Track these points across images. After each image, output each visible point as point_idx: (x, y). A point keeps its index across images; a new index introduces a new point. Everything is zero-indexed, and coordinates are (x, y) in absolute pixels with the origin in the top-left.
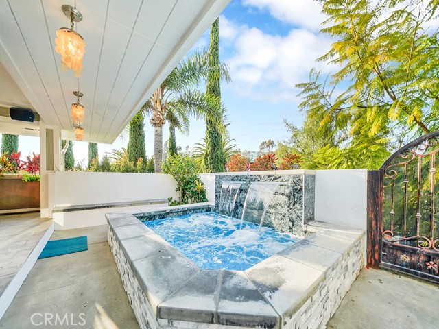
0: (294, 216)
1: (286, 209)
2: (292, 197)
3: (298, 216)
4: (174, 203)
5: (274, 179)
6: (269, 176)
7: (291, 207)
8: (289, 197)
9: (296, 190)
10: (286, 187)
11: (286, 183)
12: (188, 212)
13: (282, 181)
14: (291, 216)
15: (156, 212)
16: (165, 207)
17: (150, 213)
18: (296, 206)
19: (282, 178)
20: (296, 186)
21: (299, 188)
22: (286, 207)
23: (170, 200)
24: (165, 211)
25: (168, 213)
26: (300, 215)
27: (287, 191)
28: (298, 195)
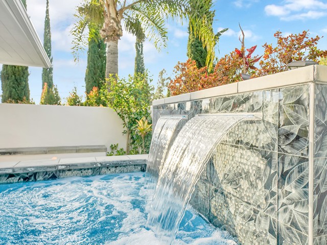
0: (282, 220)
1: (260, 192)
2: (276, 159)
3: (294, 224)
4: (121, 153)
5: (235, 106)
6: (226, 99)
7: (274, 188)
8: (268, 158)
9: (288, 135)
10: (262, 127)
11: (259, 115)
12: (104, 170)
13: (252, 109)
14: (272, 216)
15: (37, 167)
16: (101, 158)
17: (25, 169)
18: (287, 187)
19: (251, 101)
20: (287, 122)
21: (295, 129)
22: (260, 185)
23: (113, 147)
24: (55, 167)
25: (63, 171)
26: (300, 220)
27: (264, 139)
28: (293, 154)
